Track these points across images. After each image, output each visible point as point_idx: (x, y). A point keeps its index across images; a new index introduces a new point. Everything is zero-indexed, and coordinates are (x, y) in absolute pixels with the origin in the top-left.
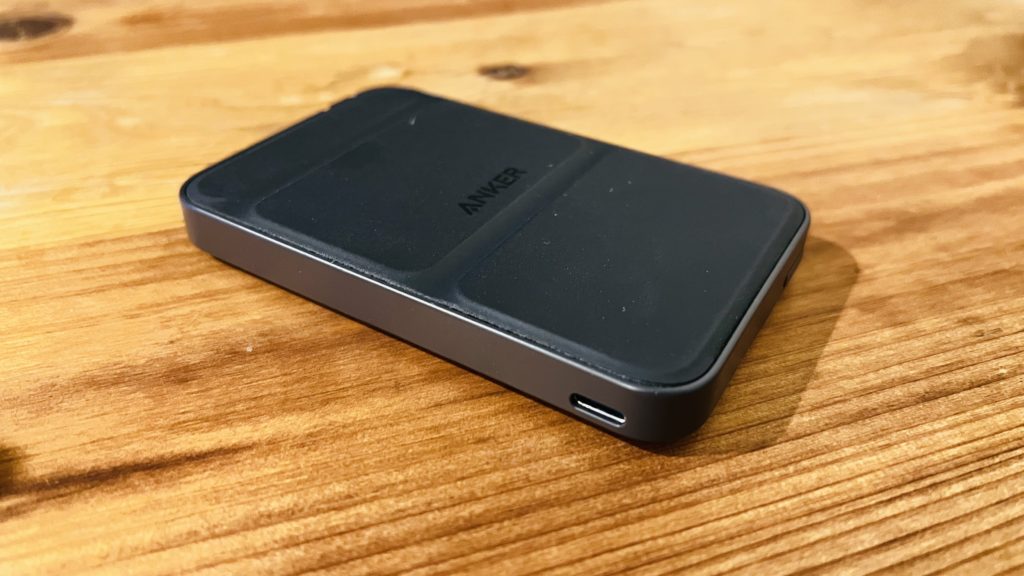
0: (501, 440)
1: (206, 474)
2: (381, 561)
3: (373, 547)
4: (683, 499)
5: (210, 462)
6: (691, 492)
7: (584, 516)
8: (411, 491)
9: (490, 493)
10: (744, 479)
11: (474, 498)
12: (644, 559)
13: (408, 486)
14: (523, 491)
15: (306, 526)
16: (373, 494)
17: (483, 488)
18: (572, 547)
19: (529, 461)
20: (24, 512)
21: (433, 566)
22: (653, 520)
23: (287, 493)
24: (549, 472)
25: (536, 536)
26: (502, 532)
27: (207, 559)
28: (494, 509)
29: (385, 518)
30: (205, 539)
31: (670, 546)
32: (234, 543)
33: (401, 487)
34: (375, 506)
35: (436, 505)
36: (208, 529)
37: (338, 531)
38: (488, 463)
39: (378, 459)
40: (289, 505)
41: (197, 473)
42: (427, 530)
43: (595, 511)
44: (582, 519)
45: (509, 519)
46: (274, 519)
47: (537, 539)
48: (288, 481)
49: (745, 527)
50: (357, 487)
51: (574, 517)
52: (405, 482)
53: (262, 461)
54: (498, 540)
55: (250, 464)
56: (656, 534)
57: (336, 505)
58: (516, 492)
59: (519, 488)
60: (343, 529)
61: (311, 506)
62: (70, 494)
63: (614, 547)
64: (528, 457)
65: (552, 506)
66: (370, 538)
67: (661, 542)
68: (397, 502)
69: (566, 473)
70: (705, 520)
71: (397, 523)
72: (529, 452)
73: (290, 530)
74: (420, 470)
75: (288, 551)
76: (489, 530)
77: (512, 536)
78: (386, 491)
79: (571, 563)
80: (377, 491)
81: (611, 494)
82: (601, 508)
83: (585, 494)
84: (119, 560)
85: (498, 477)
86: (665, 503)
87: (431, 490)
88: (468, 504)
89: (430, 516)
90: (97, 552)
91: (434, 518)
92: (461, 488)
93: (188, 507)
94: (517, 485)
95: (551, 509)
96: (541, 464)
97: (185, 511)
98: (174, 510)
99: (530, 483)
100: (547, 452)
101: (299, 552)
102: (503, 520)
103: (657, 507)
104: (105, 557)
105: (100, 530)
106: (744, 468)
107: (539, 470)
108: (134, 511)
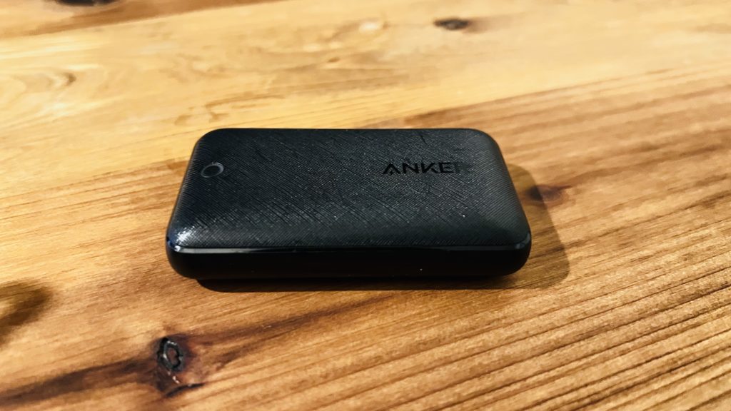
1: (370, 316)
2: (511, 371)
3: (502, 361)
4: (690, 322)
5: (369, 308)
6: (693, 318)
7: (631, 336)
8: (512, 324)
9: (564, 323)
10: (723, 308)
11: (554, 328)
12: (680, 363)
13: (508, 321)
14: (585, 320)
15: (452, 349)
16: (487, 327)
17: (558, 320)
18: (631, 357)
19: (581, 301)
20: (256, 348)
21: (546, 373)
22: (675, 337)
23: (430, 327)
24: (597, 308)
25: (605, 350)
26: (582, 348)
27: (394, 374)
28: (571, 334)
29: (501, 343)
30: (388, 362)
31: (693, 354)
32: (408, 363)
33: (504, 321)
34: (492, 335)
35: (531, 333)
36: (387, 354)
37: (474, 352)
38: (554, 303)
39: (480, 302)
40: (434, 335)
41: (363, 316)
42: (533, 349)
43: (636, 332)
44: (631, 338)
45: (584, 339)
46: (428, 345)
47: (607, 352)
48: (427, 319)
50: (475, 322)
51: (624, 337)
52: (505, 317)
53: (403, 306)
54: (582, 355)
55: (397, 308)
56: (682, 346)
57: (464, 334)
58: (580, 322)
59: (583, 319)
60: (477, 351)
61: (450, 336)
62: (283, 334)
63: (658, 355)
64: (579, 299)
65: (607, 330)
66: (497, 356)
67: (686, 351)
68: (506, 331)
69: (608, 308)
70: (708, 336)
71: (512, 344)
72: (579, 295)
73: (442, 352)
74: (511, 309)
75: (448, 367)
76: (573, 347)
77: (590, 351)
78: (495, 323)
79: (634, 367)
80: (489, 324)
81: (642, 320)
82: (639, 330)
83: (625, 321)
84: (336, 378)
85: (565, 312)
86: (679, 325)
87: (525, 322)
88: (553, 331)
89: (531, 340)
90: (318, 373)
91: (535, 342)
92: (544, 321)
93: (367, 339)
94: (579, 317)
95: (608, 332)
96: (590, 303)
97: (366, 343)
98: (358, 342)
99: (587, 316)
100: (590, 294)
101: (454, 367)
102: (579, 341)
103: (674, 328)
104: (326, 376)
105: (313, 359)
106: (720, 300)
107: (590, 307)
108: (332, 344)
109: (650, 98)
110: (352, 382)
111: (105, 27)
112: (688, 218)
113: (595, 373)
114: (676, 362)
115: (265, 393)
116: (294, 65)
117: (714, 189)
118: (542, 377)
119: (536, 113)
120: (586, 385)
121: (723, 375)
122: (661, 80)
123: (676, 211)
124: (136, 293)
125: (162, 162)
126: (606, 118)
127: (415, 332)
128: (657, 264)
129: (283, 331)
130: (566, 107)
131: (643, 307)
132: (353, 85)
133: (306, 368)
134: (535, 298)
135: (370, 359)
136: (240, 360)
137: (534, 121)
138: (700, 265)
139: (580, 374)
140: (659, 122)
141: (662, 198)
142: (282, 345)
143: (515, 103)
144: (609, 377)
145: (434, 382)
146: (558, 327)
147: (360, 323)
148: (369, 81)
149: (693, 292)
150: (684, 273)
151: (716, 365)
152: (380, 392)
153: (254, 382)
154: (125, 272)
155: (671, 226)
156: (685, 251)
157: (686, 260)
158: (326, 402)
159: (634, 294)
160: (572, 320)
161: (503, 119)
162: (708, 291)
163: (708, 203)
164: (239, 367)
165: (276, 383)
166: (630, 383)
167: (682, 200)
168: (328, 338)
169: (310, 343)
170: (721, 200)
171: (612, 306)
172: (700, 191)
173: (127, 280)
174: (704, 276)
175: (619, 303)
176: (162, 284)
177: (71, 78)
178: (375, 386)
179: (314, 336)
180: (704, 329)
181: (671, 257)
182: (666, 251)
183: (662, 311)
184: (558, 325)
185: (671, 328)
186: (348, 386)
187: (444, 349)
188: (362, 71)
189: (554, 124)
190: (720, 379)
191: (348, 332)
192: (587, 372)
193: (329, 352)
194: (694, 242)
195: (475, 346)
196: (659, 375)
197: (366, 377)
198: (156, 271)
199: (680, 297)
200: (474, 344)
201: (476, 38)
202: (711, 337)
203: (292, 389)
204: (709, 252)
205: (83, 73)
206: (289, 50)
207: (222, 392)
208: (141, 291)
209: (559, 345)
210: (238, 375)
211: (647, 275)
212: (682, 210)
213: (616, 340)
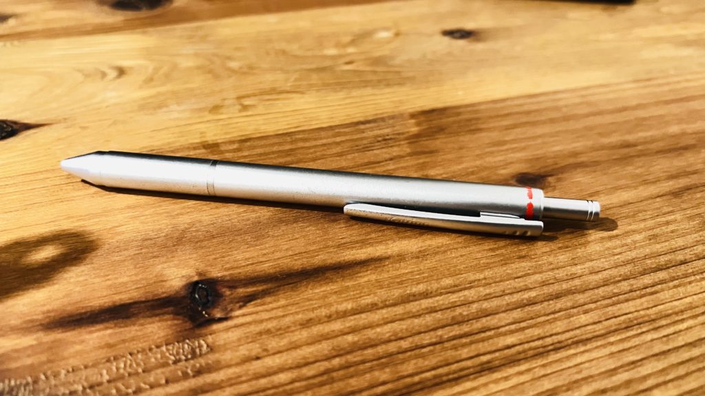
0: (533, 257)
1: (369, 272)
2: (487, 321)
3: (480, 313)
4: (648, 290)
5: (369, 265)
6: (651, 287)
8: (490, 284)
9: (536, 286)
10: (680, 280)
11: (527, 289)
12: (635, 322)
13: (487, 281)
14: (555, 284)
15: (438, 301)
16: (469, 285)
17: (531, 283)
18: (593, 315)
19: (553, 269)
20: (273, 292)
21: (518, 324)
22: (634, 301)
23: (419, 283)
24: (567, 275)
25: (570, 309)
26: (551, 307)
27: (387, 318)
28: (541, 294)
29: (480, 298)
30: (382, 308)
31: (648, 315)
32: (399, 310)
33: (483, 281)
34: (473, 291)
35: (508, 292)
36: (382, 302)
37: (456, 304)
38: (529, 270)
39: (464, 266)
40: (423, 289)
41: (363, 272)
42: (508, 304)
43: (599, 296)
44: (594, 300)
45: (552, 300)
46: (417, 297)
47: (572, 310)
48: (417, 277)
49: (688, 306)
50: (458, 281)
51: (589, 299)
52: (485, 279)
53: (398, 265)
54: (550, 311)
55: (393, 267)
56: (639, 308)
57: (448, 290)
58: (551, 285)
59: (553, 283)
60: (459, 303)
61: (436, 291)
63: (616, 315)
64: (551, 267)
65: (574, 293)
66: (476, 308)
67: (642, 313)
68: (485, 289)
69: (577, 275)
70: (664, 302)
71: (489, 300)
72: (552, 264)
73: (428, 303)
74: (491, 272)
75: (433, 315)
76: (543, 305)
77: (557, 309)
78: (476, 283)
79: (595, 323)
80: (471, 283)
81: (606, 287)
82: (602, 294)
83: (591, 287)
84: (338, 318)
85: (538, 277)
86: (638, 292)
87: (502, 283)
88: (526, 292)
89: (506, 298)
90: (324, 314)
91: (509, 299)
92: (519, 283)
93: (366, 290)
94: (551, 282)
95: (575, 295)
96: (561, 271)
97: (365, 292)
98: (358, 292)
99: (558, 281)
100: (562, 264)
101: (439, 315)
102: (549, 300)
103: (634, 294)
104: (330, 316)
105: (320, 302)
106: (678, 274)
107: (561, 274)
108: (336, 292)
109: (634, 103)
110: (351, 322)
111: (150, 29)
112: (657, 205)
113: (560, 326)
114: (632, 321)
115: (278, 327)
116: (313, 66)
117: (683, 182)
118: (513, 327)
119: (528, 113)
120: (551, 335)
121: (674, 333)
122: (646, 87)
123: (647, 199)
124: (174, 246)
125: (197, 143)
126: (591, 118)
127: (406, 287)
128: (624, 242)
129: (296, 280)
130: (557, 109)
131: (608, 276)
132: (366, 84)
133: (313, 309)
134: (513, 265)
135: (368, 305)
136: (259, 301)
137: (524, 119)
138: (663, 244)
139: (548, 327)
140: (641, 123)
141: (636, 188)
142: (295, 291)
143: (509, 103)
144: (572, 330)
145: (420, 326)
146: (531, 289)
147: (361, 277)
148: (379, 81)
149: (653, 266)
150: (647, 250)
151: (668, 325)
152: (373, 331)
153: (270, 319)
154: (165, 229)
155: (640, 212)
156: (651, 233)
157: (650, 240)
158: (329, 336)
159: (601, 265)
160: (544, 284)
161: (498, 116)
162: (668, 266)
163: (676, 194)
164: (258, 306)
165: (288, 320)
166: (589, 336)
167: (653, 190)
168: (332, 287)
169: (317, 291)
170: (689, 191)
171: (580, 274)
172: (671, 183)
173: (167, 235)
174: (666, 254)
175: (587, 271)
176: (196, 240)
177: (121, 72)
178: (371, 326)
179: (321, 285)
180: (661, 296)
181: (638, 237)
182: (634, 231)
183: (624, 280)
184: (531, 287)
185: (630, 294)
186: (348, 325)
187: (430, 300)
188: (375, 72)
189: (544, 122)
190: (671, 337)
191: (350, 283)
192: (553, 326)
193: (333, 298)
194: (660, 225)
195: (457, 299)
196: (616, 331)
197: (364, 319)
198: (191, 229)
199: (641, 269)
200: (456, 298)
201: (479, 46)
202: (666, 303)
203: (301, 324)
204: (672, 234)
205: (131, 68)
206: (309, 53)
207: (242, 325)
208: (178, 245)
209: (530, 303)
210: (257, 313)
211: (615, 251)
212: (652, 198)
213: (582, 301)
